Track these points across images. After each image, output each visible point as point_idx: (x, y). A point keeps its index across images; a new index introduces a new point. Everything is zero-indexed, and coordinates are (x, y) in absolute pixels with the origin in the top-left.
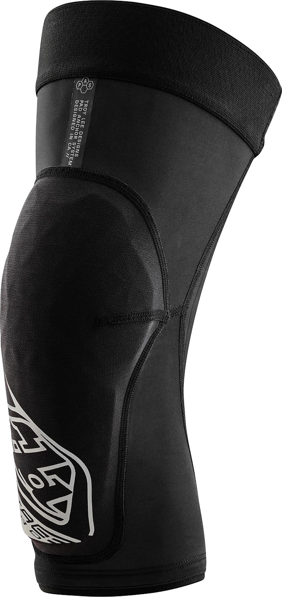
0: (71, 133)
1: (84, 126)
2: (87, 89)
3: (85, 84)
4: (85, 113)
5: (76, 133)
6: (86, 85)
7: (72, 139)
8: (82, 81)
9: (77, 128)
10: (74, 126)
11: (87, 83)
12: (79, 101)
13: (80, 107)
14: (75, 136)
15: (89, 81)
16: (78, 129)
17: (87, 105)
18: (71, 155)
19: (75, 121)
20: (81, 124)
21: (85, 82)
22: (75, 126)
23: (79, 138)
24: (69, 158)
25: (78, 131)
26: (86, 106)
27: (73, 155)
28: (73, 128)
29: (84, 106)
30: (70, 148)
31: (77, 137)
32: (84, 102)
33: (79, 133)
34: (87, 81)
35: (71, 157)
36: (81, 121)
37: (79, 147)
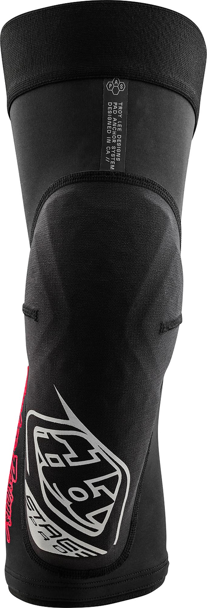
0: (108, 137)
1: (121, 129)
2: (119, 90)
3: (116, 85)
4: (120, 116)
5: (114, 137)
6: (118, 86)
7: (110, 142)
8: (112, 82)
9: (113, 131)
10: (110, 129)
11: (118, 84)
12: (113, 103)
13: (114, 110)
14: (113, 140)
15: (120, 82)
16: (116, 132)
17: (122, 107)
18: (111, 159)
19: (111, 124)
20: (118, 128)
21: (115, 83)
22: (112, 130)
23: (117, 142)
24: (110, 162)
25: (116, 134)
26: (121, 109)
27: (114, 159)
28: (110, 131)
29: (119, 109)
30: (110, 152)
31: (115, 140)
32: (118, 104)
33: (117, 137)
34: (118, 82)
35: (113, 161)
36: (117, 124)
37: (119, 151)
